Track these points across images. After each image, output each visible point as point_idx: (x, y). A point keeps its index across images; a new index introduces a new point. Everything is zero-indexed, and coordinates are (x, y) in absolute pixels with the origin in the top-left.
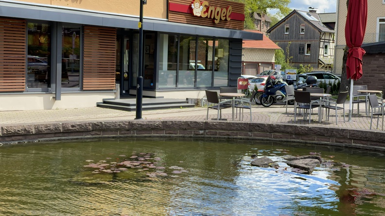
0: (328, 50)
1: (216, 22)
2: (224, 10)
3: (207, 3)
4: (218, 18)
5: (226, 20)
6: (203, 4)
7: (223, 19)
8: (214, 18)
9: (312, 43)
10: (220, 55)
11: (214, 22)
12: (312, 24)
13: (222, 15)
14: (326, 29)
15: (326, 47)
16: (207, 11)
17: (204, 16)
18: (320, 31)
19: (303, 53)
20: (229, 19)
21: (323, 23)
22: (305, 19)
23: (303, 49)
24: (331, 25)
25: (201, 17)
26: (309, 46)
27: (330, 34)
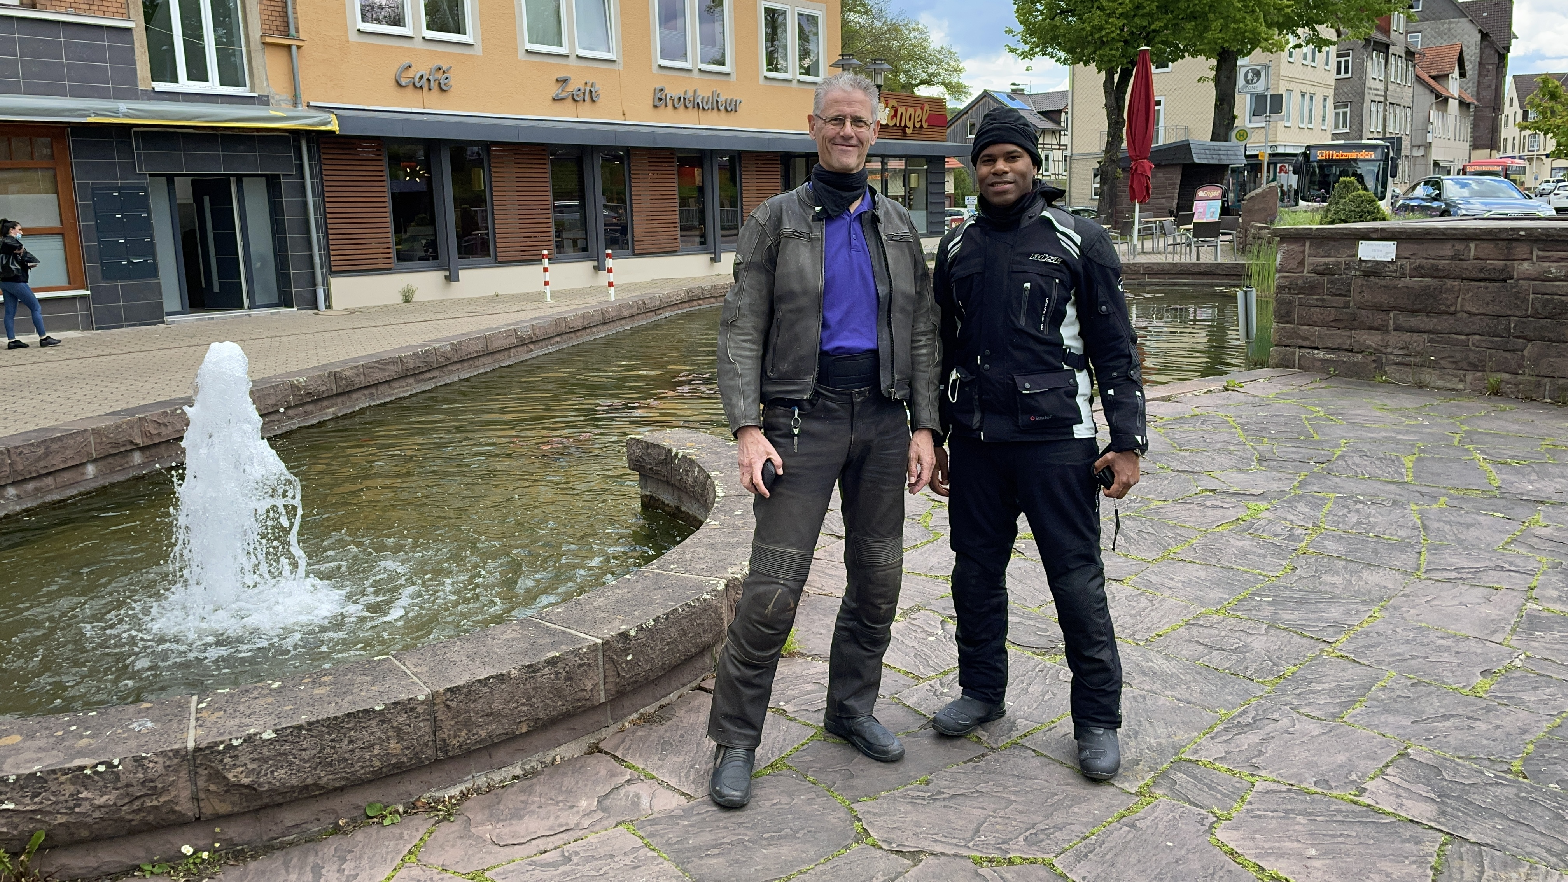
1: (909, 131)
2: (919, 111)
3: (894, 103)
4: (910, 124)
5: (921, 127)
6: (890, 105)
7: (918, 125)
8: (906, 126)
10: (913, 184)
11: (904, 132)
13: (917, 119)
14: (1046, 124)
16: (895, 116)
17: (891, 124)
20: (925, 125)
21: (1042, 113)
24: (1054, 116)
25: (887, 125)
27: (1053, 132)
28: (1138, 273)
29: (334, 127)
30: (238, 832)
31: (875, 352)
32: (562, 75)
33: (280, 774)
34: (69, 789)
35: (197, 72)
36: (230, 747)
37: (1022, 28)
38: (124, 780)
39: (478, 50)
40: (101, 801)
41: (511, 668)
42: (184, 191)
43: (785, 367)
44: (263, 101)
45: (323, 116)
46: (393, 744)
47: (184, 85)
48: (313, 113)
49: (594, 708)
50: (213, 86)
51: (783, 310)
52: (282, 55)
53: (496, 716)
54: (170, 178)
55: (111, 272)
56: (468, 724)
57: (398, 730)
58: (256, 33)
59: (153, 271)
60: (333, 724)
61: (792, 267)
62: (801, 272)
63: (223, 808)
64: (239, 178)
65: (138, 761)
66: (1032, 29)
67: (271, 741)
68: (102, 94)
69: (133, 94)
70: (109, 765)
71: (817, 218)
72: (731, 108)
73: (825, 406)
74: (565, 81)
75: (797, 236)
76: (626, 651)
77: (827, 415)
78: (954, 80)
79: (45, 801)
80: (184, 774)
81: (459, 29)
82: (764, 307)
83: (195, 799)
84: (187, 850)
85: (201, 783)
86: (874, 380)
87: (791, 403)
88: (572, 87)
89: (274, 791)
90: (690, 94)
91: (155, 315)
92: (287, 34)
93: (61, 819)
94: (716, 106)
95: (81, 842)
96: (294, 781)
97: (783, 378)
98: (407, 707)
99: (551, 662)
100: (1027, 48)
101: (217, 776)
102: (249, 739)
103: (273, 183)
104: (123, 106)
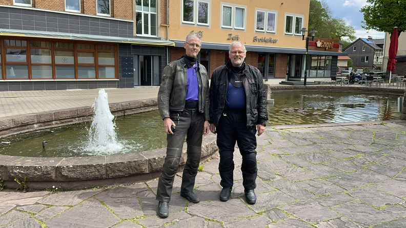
0: (379, 59)
1: (327, 49)
2: (330, 43)
6: (322, 42)
8: (326, 47)
9: (370, 55)
10: (327, 63)
12: (370, 46)
13: (330, 46)
14: (378, 48)
15: (378, 58)
16: (323, 44)
18: (374, 49)
19: (364, 61)
20: (332, 47)
21: (377, 45)
22: (366, 43)
23: (364, 59)
24: (381, 46)
25: (320, 47)
26: (367, 57)
27: (380, 50)
28: (387, 91)
29: (174, 45)
30: (64, 185)
31: (198, 101)
32: (230, 33)
33: (73, 174)
34: (33, 170)
35: (146, 32)
36: (63, 167)
37: (365, 21)
38: (43, 170)
39: (210, 27)
40: (38, 174)
41: (125, 161)
42: (142, 58)
43: (176, 103)
44: (160, 39)
45: (172, 42)
46: (96, 173)
47: (143, 35)
48: (170, 42)
49: (145, 174)
50: (149, 35)
51: (176, 89)
52: (164, 29)
53: (120, 171)
54: (138, 56)
55: (124, 76)
56: (114, 172)
57: (98, 170)
58: (159, 24)
59: (132, 76)
60: (85, 167)
61: (179, 78)
62: (181, 80)
63: (62, 180)
64: (153, 56)
65: (46, 167)
66: (368, 22)
67: (72, 168)
68: (126, 37)
69: (132, 37)
70: (41, 167)
71: (185, 67)
72: (275, 42)
73: (185, 114)
74: (231, 35)
75: (180, 71)
76: (155, 162)
77: (186, 116)
78: (352, 35)
79: (28, 172)
80: (54, 171)
81: (206, 23)
82: (171, 88)
83: (56, 177)
84: (54, 187)
85: (58, 174)
86: (197, 107)
87: (178, 112)
88: (232, 36)
89: (71, 178)
90: (264, 38)
91: (132, 86)
92: (166, 24)
93: (31, 176)
94: (270, 41)
95: (35, 182)
96: (75, 177)
97: (176, 106)
98: (100, 166)
99: (135, 162)
100: (368, 26)
101: (60, 173)
102: (67, 167)
103: (160, 57)
104: (129, 39)
